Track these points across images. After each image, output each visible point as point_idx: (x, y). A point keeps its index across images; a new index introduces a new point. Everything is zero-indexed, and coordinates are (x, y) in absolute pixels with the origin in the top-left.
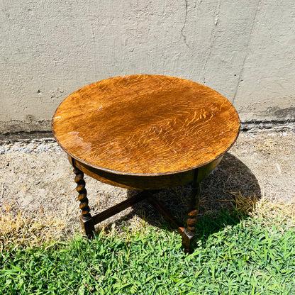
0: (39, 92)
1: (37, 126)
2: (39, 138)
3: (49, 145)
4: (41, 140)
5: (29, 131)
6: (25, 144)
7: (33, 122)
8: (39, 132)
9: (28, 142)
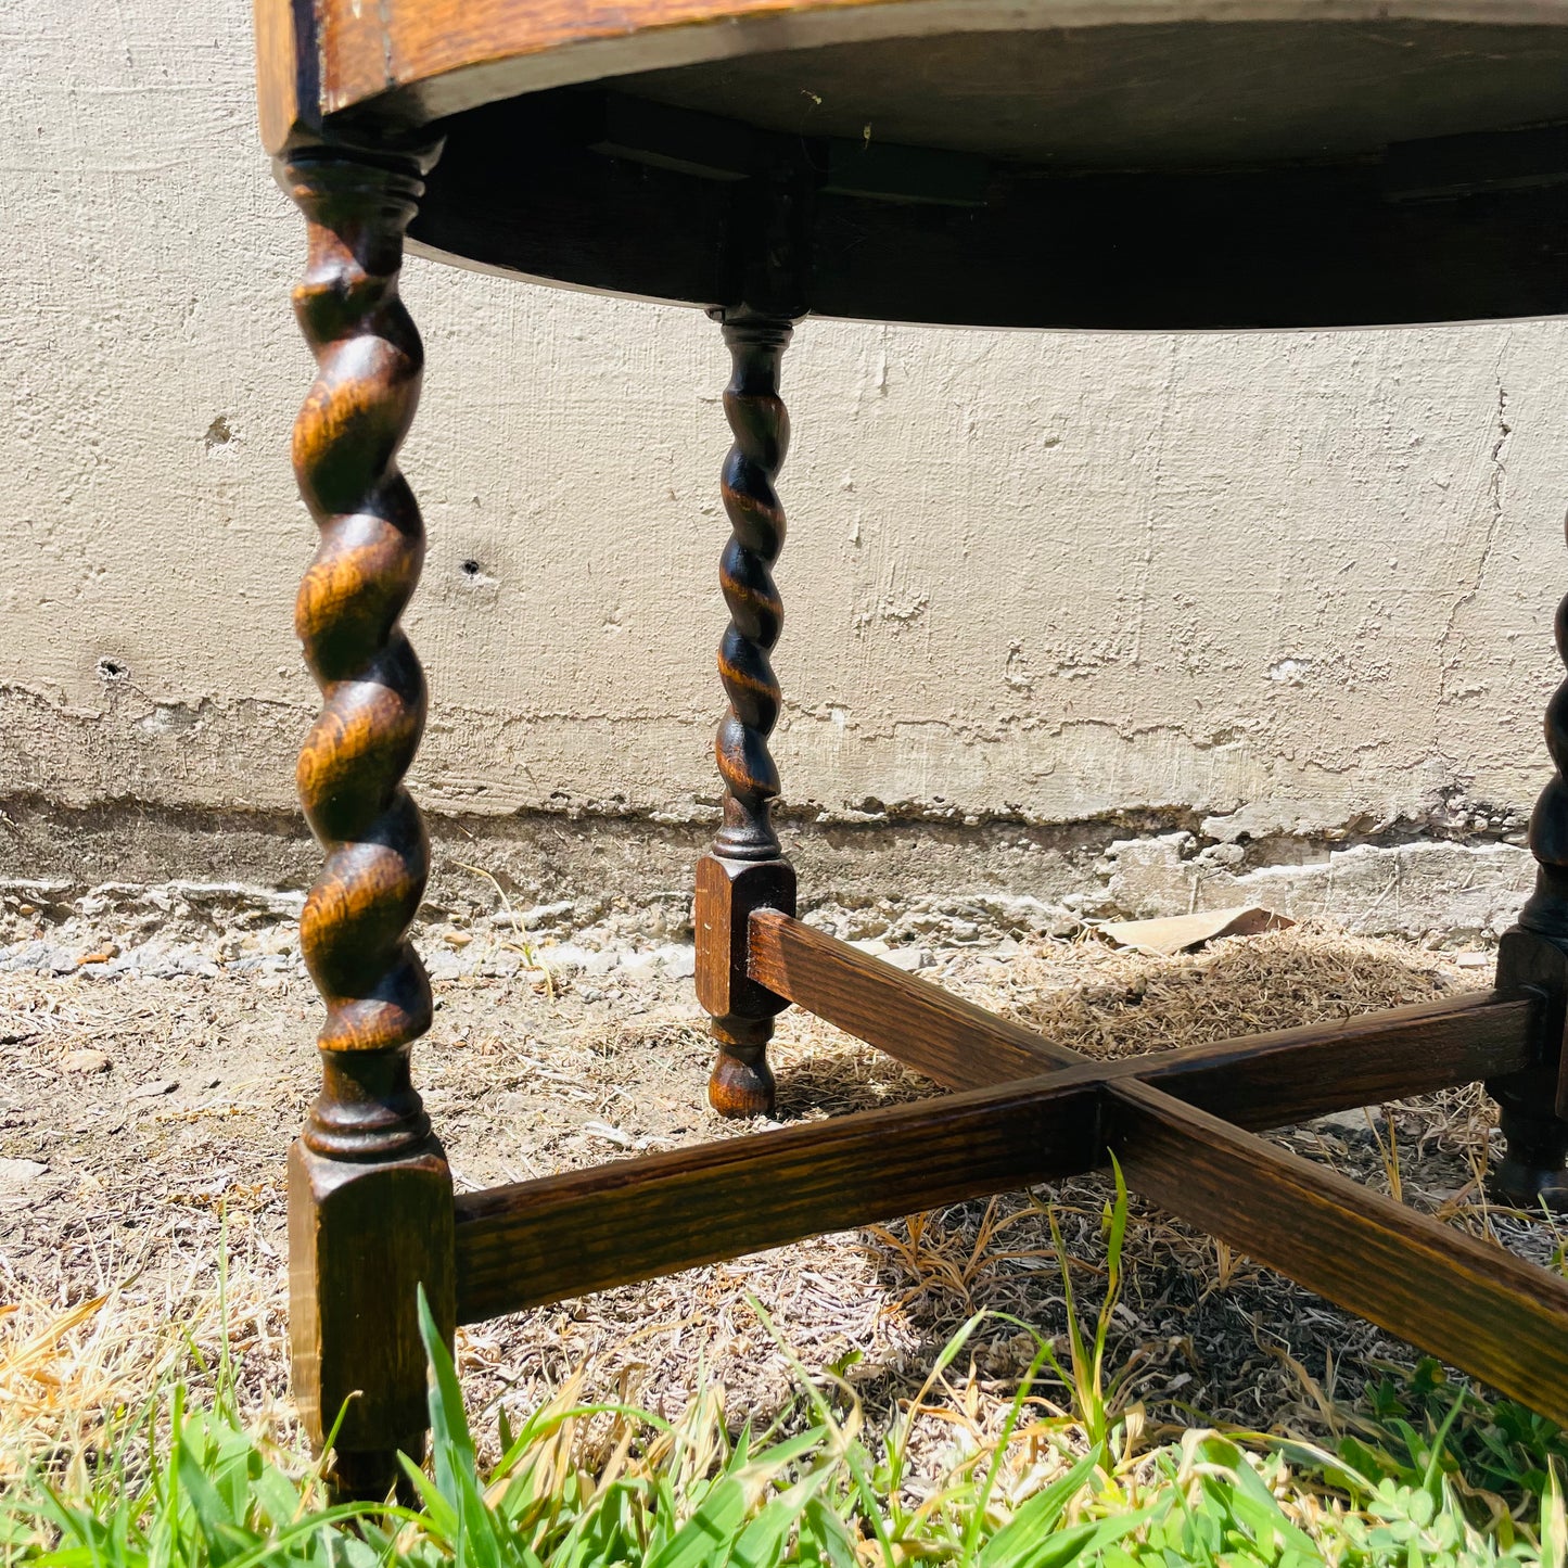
0: (219, 432)
1: (149, 745)
2: (151, 877)
3: (213, 946)
4: (157, 894)
5: (78, 797)
6: (24, 927)
7: (130, 708)
8: (156, 810)
9: (54, 911)
